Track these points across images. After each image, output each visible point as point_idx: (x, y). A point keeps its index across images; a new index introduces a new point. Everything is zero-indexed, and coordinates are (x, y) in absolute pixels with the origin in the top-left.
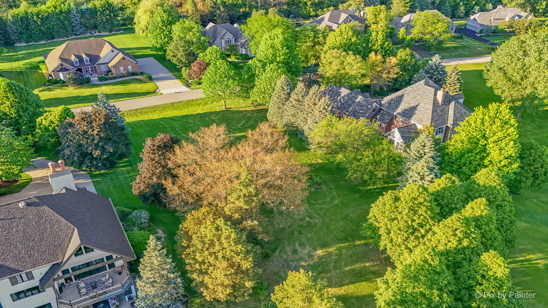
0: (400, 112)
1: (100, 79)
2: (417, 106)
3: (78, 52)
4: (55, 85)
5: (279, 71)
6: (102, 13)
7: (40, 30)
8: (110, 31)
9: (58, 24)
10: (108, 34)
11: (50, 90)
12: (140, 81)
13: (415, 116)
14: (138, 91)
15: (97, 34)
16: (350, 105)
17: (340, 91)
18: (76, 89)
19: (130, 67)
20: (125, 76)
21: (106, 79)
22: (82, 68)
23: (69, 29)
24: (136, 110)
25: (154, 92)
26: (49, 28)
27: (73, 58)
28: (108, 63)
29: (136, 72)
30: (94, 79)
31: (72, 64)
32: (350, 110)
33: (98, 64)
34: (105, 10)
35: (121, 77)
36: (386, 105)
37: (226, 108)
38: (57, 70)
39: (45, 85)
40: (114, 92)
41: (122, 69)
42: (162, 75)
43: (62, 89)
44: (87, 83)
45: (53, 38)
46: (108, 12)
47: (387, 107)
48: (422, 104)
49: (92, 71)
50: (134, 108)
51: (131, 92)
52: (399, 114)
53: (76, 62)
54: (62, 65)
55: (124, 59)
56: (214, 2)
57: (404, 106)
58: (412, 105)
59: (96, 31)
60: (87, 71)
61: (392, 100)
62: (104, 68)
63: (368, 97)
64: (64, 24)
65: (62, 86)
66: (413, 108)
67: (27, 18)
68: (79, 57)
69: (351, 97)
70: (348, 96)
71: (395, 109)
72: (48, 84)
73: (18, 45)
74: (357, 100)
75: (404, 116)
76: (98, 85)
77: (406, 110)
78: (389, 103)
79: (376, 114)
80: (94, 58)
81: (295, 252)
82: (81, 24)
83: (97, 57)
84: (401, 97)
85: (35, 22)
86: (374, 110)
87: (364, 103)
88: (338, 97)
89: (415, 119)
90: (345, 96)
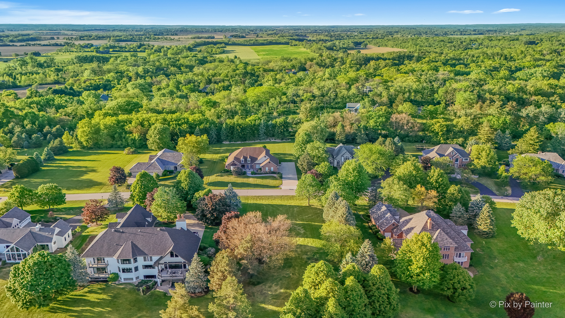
1: (253, 173)
2: (415, 227)
3: (247, 154)
4: (226, 173)
6: (279, 127)
7: (239, 135)
8: (282, 139)
9: (250, 133)
10: (280, 141)
11: (222, 176)
12: (274, 178)
13: (410, 234)
14: (269, 185)
15: (274, 140)
16: (381, 219)
17: (382, 207)
18: (235, 177)
19: (272, 168)
20: (268, 174)
21: (256, 174)
22: (245, 165)
23: (256, 136)
24: (259, 196)
25: (278, 187)
26: (244, 134)
27: (242, 158)
28: (261, 164)
29: (276, 172)
30: (249, 173)
31: (240, 162)
32: (380, 222)
33: (255, 164)
34: (281, 126)
35: (265, 174)
37: (310, 205)
38: (231, 164)
39: (221, 172)
40: (255, 183)
41: (267, 168)
42: (290, 176)
44: (243, 174)
45: (246, 141)
46: (283, 127)
47: (401, 224)
48: (417, 227)
49: (251, 167)
50: (258, 195)
51: (265, 184)
52: (404, 230)
53: (243, 161)
54: (234, 162)
55: (269, 162)
56: (358, 126)
57: (409, 226)
58: (413, 226)
59: (274, 138)
60: (248, 167)
61: (406, 220)
62: (257, 167)
63: (398, 215)
64: (254, 133)
65: (229, 175)
66: (412, 228)
67: (233, 127)
68: (245, 158)
69: (385, 213)
70: (384, 212)
71: (404, 227)
72: (223, 172)
73: (224, 143)
74: (386, 216)
75: (405, 233)
76: (248, 177)
77: (408, 229)
78: (404, 222)
79: (395, 228)
80: (254, 159)
81: (270, 287)
82: (265, 133)
83: (257, 159)
84: (411, 219)
85: (237, 130)
86: (394, 225)
87: (389, 219)
88: (379, 211)
89: (409, 236)
90: (382, 212)
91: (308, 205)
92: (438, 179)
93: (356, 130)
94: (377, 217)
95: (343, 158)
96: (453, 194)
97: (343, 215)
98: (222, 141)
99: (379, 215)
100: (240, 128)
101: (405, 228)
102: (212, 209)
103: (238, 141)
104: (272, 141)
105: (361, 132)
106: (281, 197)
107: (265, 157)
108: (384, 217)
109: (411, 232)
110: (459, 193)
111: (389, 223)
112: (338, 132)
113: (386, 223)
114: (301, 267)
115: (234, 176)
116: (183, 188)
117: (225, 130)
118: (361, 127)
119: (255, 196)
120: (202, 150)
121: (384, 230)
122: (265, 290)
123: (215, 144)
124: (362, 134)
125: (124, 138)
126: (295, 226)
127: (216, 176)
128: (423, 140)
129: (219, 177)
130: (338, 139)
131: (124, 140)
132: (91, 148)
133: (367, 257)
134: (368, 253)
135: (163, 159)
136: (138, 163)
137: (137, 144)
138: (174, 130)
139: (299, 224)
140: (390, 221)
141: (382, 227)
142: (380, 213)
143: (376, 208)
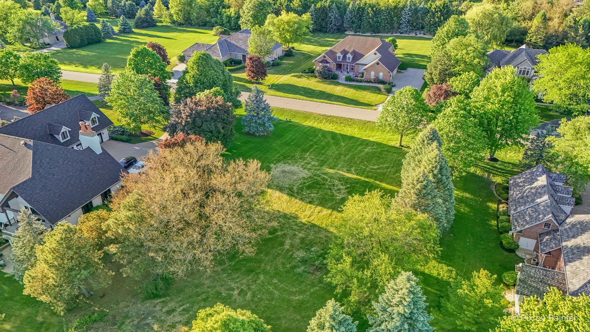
0: (570, 246)
1: (348, 79)
3: (349, 47)
4: (309, 74)
6: (433, 14)
7: (369, 22)
9: (387, 19)
11: (299, 77)
12: (377, 91)
14: (362, 100)
16: (525, 203)
17: (539, 178)
18: (318, 82)
19: (381, 74)
20: (372, 82)
21: (351, 80)
22: (342, 64)
23: (396, 25)
24: (330, 116)
25: (374, 106)
26: (377, 21)
27: (339, 53)
28: (366, 65)
29: (386, 81)
30: (342, 76)
31: (335, 58)
32: (519, 210)
33: (356, 64)
34: (437, 12)
35: (366, 82)
36: (567, 227)
37: (401, 146)
39: (304, 72)
40: (341, 94)
41: (373, 73)
43: (308, 78)
44: (332, 78)
46: (439, 13)
47: (565, 229)
49: (352, 69)
52: (566, 247)
53: (339, 57)
54: (325, 57)
55: (378, 64)
57: (583, 241)
59: (422, 32)
60: (347, 68)
61: (581, 223)
62: (362, 69)
63: (568, 204)
64: (392, 20)
65: (312, 76)
66: (588, 250)
67: (363, 9)
68: (345, 53)
69: (538, 193)
70: (537, 189)
71: (569, 238)
72: (307, 71)
73: (347, 33)
74: (539, 200)
75: (567, 254)
76: (339, 84)
77: (578, 247)
78: (573, 225)
79: (547, 233)
80: (357, 56)
81: (171, 312)
82: (408, 22)
83: (362, 56)
85: (368, 13)
86: (547, 224)
87: (542, 208)
88: (529, 185)
89: (572, 267)
90: (534, 188)
91: (398, 145)
93: (570, 27)
94: (518, 198)
97: (415, 182)
98: (346, 31)
99: (525, 194)
100: (373, 10)
101: (570, 243)
103: (368, 31)
104: (419, 35)
105: (577, 30)
107: (375, 54)
108: (533, 200)
109: (581, 259)
111: (537, 219)
112: (533, 29)
113: (530, 216)
114: (272, 277)
115: (317, 80)
117: (351, 12)
118: (581, 21)
119: (324, 115)
121: (521, 231)
122: (154, 317)
123: (333, 33)
124: (577, 36)
125: (220, 14)
126: (337, 182)
127: (293, 76)
129: (295, 78)
130: (530, 41)
131: (219, 17)
132: (180, 25)
135: (232, 42)
136: (196, 43)
137: (232, 24)
138: (280, 7)
139: (348, 178)
140: (540, 216)
141: (518, 223)
142: (528, 188)
143: (527, 175)
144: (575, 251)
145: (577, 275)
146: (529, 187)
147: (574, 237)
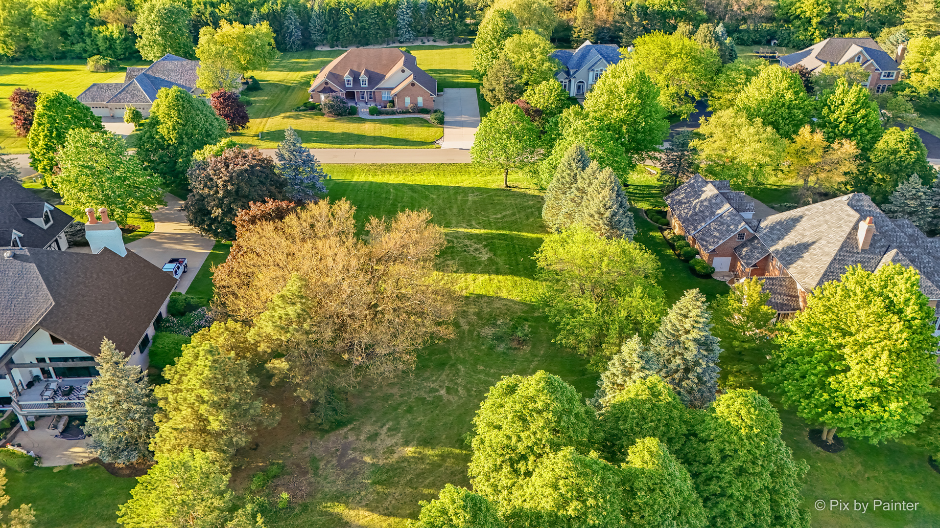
0: (780, 249)
1: (373, 112)
2: (814, 243)
3: (359, 66)
4: (310, 112)
5: (588, 135)
6: (443, 10)
7: (351, 30)
8: (451, 41)
9: (376, 23)
10: (447, 44)
11: (297, 117)
12: (425, 123)
13: (799, 262)
14: (411, 138)
15: (431, 43)
16: (704, 219)
17: (704, 189)
18: (330, 121)
19: (420, 100)
20: (410, 113)
21: (380, 113)
22: (355, 91)
23: (392, 32)
24: (382, 165)
25: (432, 143)
26: (363, 28)
27: (347, 76)
28: (392, 89)
29: (428, 108)
30: (363, 110)
31: (342, 84)
32: (699, 228)
33: (378, 89)
34: (448, 7)
35: (403, 113)
36: (765, 232)
37: (507, 186)
38: (320, 90)
39: (298, 109)
40: (377, 134)
41: (408, 100)
42: (464, 118)
43: (312, 118)
44: (350, 114)
46: (451, 9)
47: (764, 234)
48: (823, 242)
49: (371, 98)
50: (380, 163)
51: (401, 137)
52: (777, 252)
53: (349, 81)
54: (326, 83)
55: (413, 85)
56: (625, 6)
57: (792, 239)
58: (805, 240)
59: (431, 38)
60: (363, 97)
61: (780, 223)
62: (385, 96)
63: (749, 210)
64: (385, 24)
65: (316, 115)
66: (805, 247)
67: (338, 11)
68: (356, 76)
69: (713, 204)
70: (710, 201)
71: (774, 242)
72: (303, 108)
73: (318, 48)
74: (719, 212)
75: (781, 259)
76: (362, 120)
77: (791, 247)
78: (772, 228)
79: (743, 245)
80: (375, 78)
81: (373, 437)
82: (409, 25)
83: (382, 77)
84: (796, 220)
85: (347, 17)
86: (741, 236)
87: (728, 219)
88: (696, 199)
89: (796, 268)
90: (705, 200)
91: (503, 186)
92: (857, 111)
93: (621, 15)
94: (691, 216)
95: (591, 73)
96: (895, 152)
97: (602, 210)
98: (316, 46)
99: (697, 209)
100: (353, 12)
101: (780, 246)
102: (227, 193)
103: (351, 44)
104: (427, 44)
105: (631, 18)
106: (439, 168)
107: (403, 71)
108: (713, 214)
109: (802, 257)
110: (912, 149)
111: (728, 231)
112: (579, 22)
113: (718, 231)
114: (475, 364)
115: (326, 118)
116: (162, 137)
117: (319, 16)
118: (634, 6)
119: (373, 165)
120: (259, 59)
121: (714, 251)
122: (354, 450)
123: (297, 50)
124: (632, 26)
125: (90, 35)
126: (467, 242)
127: (284, 118)
128: (773, 38)
129: (291, 121)
130: (579, 37)
131: (88, 41)
133: (692, 346)
134: (694, 334)
135: (157, 75)
136: (94, 85)
137: (119, 51)
138: (200, 16)
139: (477, 235)
140: (732, 227)
141: (707, 242)
142: (698, 203)
143: (686, 190)
144: (790, 252)
145: (806, 274)
146: (697, 200)
147: (779, 239)
